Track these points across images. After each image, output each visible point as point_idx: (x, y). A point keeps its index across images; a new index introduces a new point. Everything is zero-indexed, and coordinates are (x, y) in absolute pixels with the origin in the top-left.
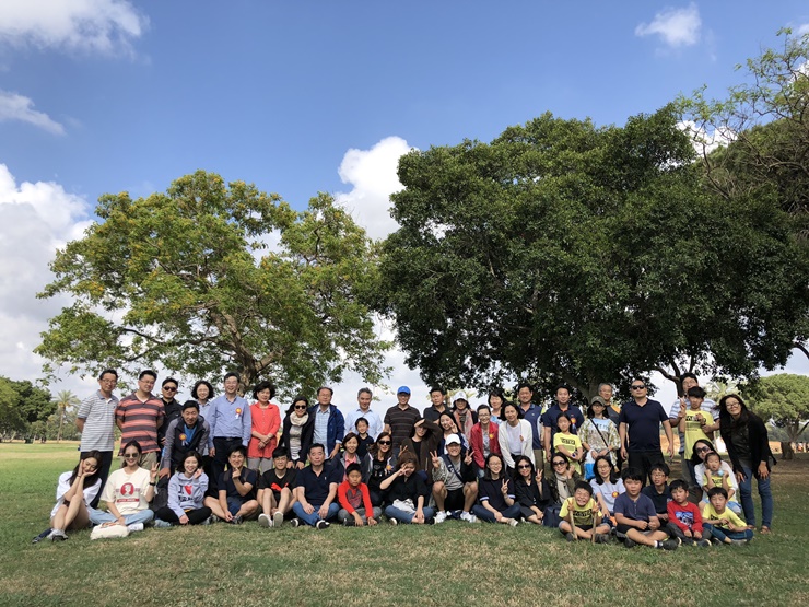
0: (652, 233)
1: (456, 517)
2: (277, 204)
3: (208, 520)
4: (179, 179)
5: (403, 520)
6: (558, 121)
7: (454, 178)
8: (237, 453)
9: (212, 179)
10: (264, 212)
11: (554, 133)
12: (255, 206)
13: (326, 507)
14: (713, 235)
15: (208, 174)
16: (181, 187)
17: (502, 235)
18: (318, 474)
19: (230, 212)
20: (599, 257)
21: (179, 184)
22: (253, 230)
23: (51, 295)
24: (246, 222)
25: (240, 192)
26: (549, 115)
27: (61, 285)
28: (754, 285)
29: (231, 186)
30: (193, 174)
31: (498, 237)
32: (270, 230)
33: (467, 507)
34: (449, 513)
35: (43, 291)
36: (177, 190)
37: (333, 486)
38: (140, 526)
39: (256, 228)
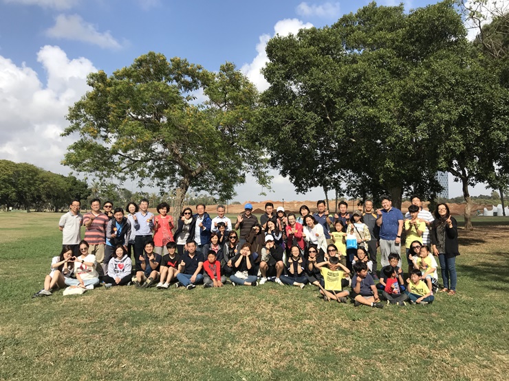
0: (424, 97)
1: (273, 281)
2: (201, 71)
3: (129, 284)
4: (139, 57)
5: (239, 283)
6: (380, 8)
7: (302, 57)
8: (149, 245)
9: (159, 57)
10: (193, 77)
11: (376, 18)
12: (187, 73)
13: (194, 277)
14: (470, 94)
15: (157, 54)
16: (141, 63)
17: (332, 96)
18: (192, 257)
19: (172, 76)
20: (391, 112)
21: (139, 61)
22: (186, 88)
23: (68, 134)
24: (183, 83)
25: (178, 65)
26: (374, 4)
27: (74, 128)
28: (496, 126)
29: (171, 61)
30: (147, 54)
31: (329, 97)
32: (197, 88)
33: (278, 275)
34: (269, 278)
35: (64, 133)
36: (138, 65)
37: (200, 264)
38: (92, 287)
39: (188, 86)
